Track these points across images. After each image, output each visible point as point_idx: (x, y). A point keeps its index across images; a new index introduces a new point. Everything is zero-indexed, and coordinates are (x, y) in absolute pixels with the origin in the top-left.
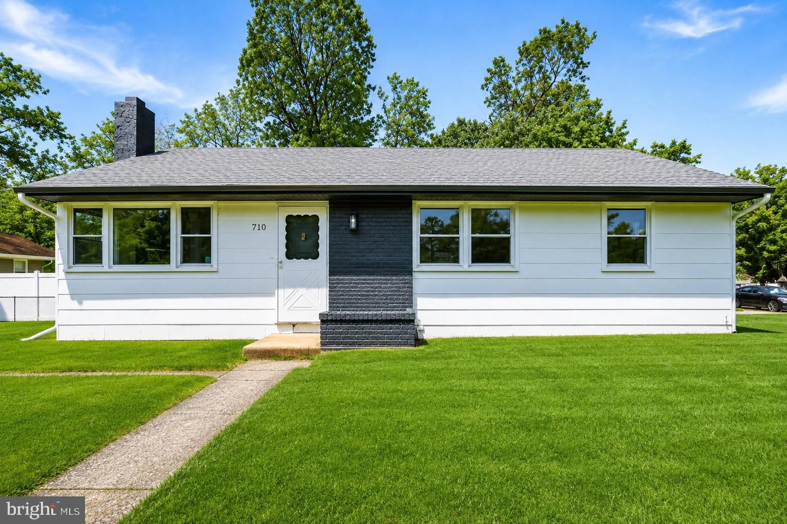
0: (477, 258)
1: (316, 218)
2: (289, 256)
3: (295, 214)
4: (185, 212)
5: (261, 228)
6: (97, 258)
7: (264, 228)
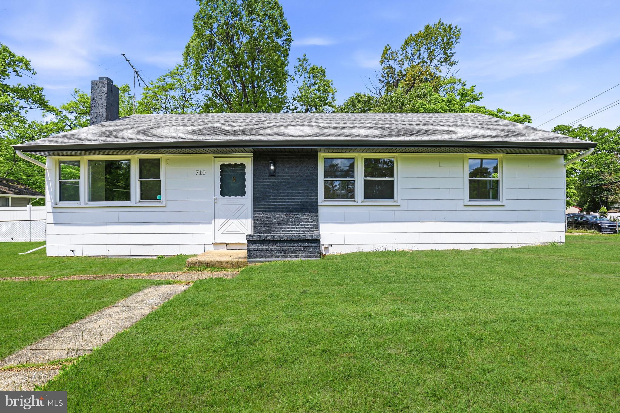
1: (243, 166)
2: (223, 194)
3: (227, 163)
4: (142, 162)
5: (202, 173)
6: (75, 197)
7: (204, 173)
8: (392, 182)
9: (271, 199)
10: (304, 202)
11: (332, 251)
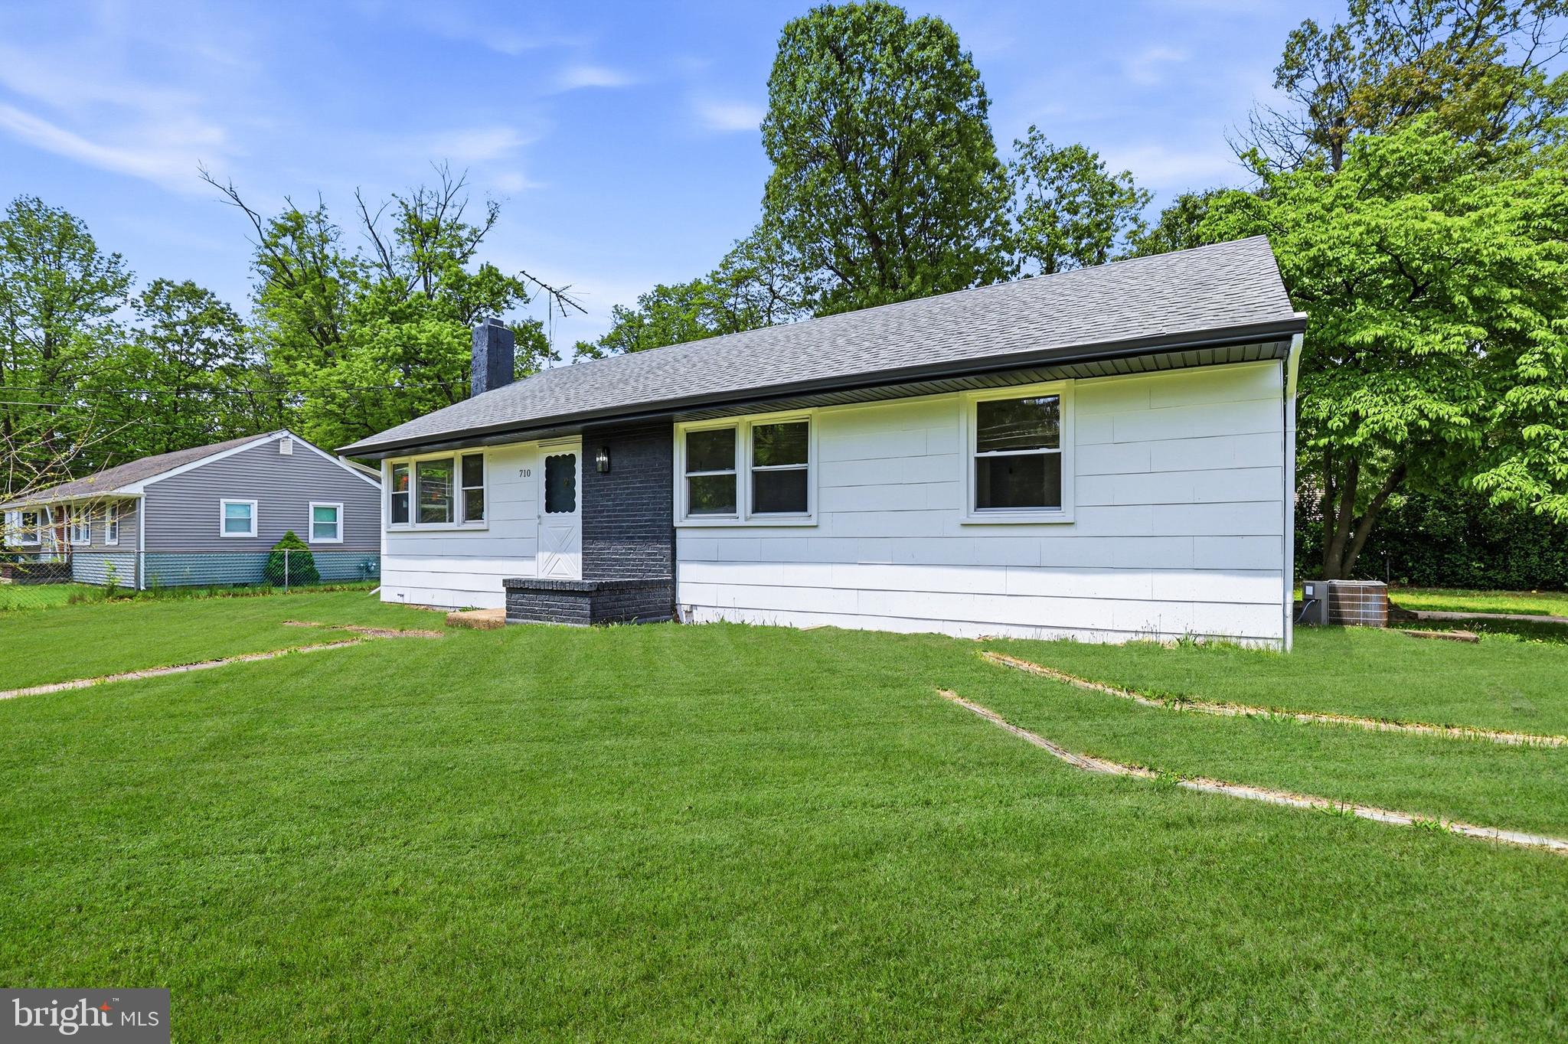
0: (760, 505)
8: (804, 474)
10: (649, 521)
11: (699, 617)
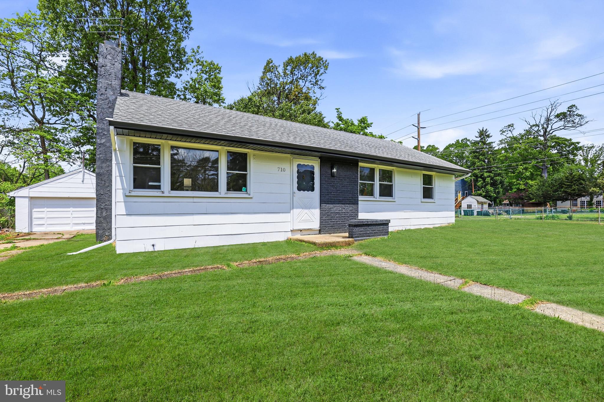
9: (332, 195)
